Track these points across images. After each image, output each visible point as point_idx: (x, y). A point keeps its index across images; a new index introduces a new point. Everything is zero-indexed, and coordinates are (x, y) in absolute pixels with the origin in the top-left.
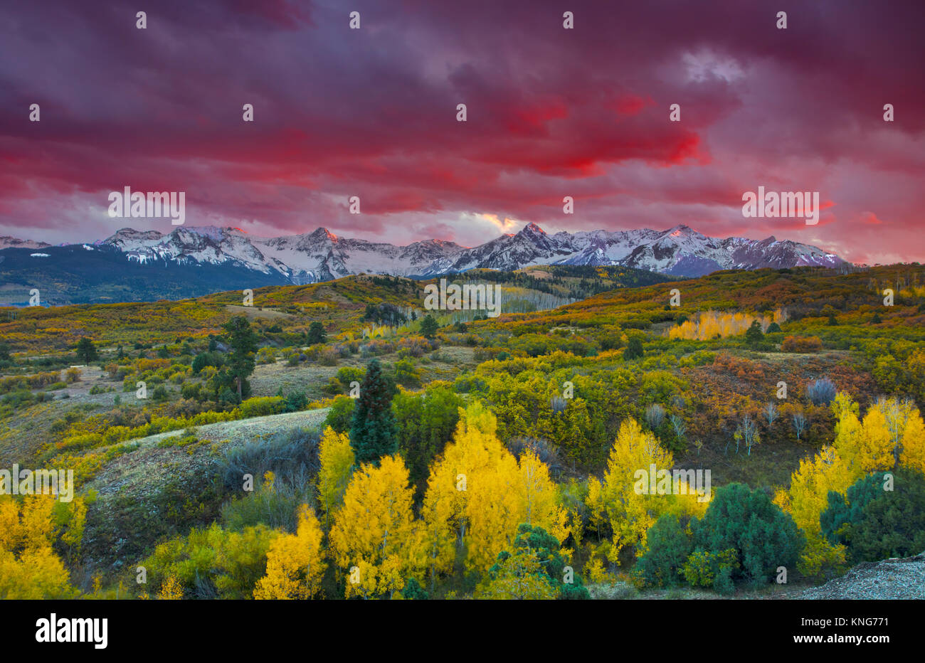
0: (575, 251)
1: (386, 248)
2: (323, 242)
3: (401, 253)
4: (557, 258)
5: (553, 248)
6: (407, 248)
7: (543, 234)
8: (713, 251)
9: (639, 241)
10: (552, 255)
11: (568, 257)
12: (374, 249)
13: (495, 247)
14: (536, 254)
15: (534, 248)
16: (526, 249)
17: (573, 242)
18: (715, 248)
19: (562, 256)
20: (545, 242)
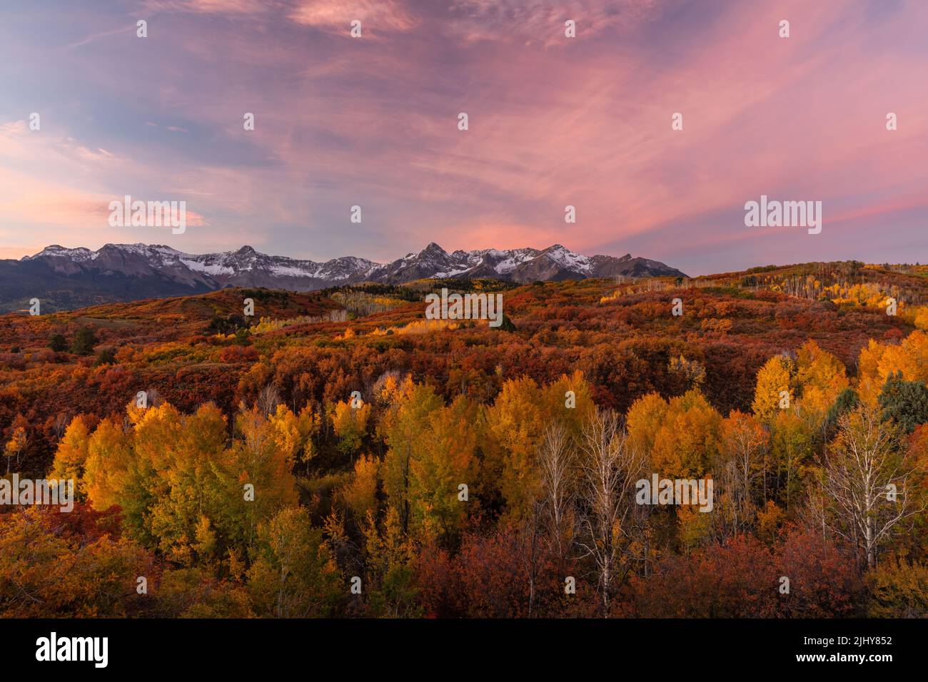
0: (470, 267)
1: (307, 264)
2: (248, 259)
3: (320, 269)
4: (454, 272)
5: (451, 264)
6: (325, 264)
7: (443, 252)
8: (582, 266)
9: (523, 258)
10: (450, 270)
11: (463, 271)
12: (297, 266)
13: (402, 263)
14: (437, 270)
15: (435, 264)
16: (428, 265)
17: (468, 258)
18: (584, 264)
19: (459, 271)
20: (444, 259)
